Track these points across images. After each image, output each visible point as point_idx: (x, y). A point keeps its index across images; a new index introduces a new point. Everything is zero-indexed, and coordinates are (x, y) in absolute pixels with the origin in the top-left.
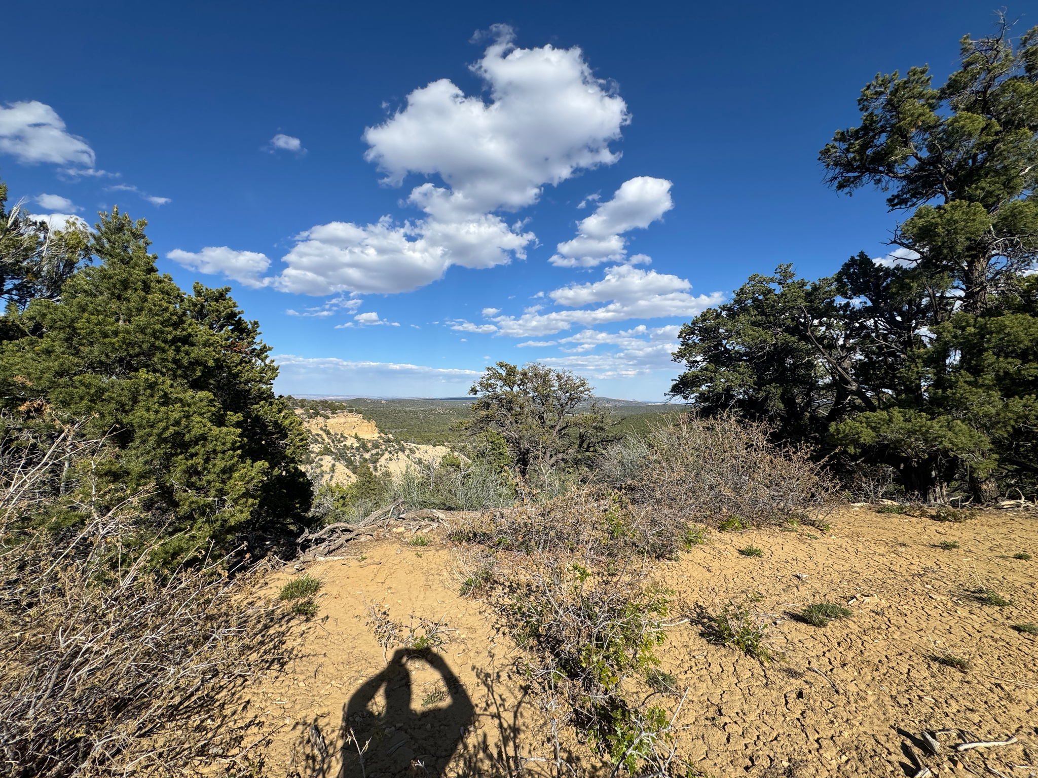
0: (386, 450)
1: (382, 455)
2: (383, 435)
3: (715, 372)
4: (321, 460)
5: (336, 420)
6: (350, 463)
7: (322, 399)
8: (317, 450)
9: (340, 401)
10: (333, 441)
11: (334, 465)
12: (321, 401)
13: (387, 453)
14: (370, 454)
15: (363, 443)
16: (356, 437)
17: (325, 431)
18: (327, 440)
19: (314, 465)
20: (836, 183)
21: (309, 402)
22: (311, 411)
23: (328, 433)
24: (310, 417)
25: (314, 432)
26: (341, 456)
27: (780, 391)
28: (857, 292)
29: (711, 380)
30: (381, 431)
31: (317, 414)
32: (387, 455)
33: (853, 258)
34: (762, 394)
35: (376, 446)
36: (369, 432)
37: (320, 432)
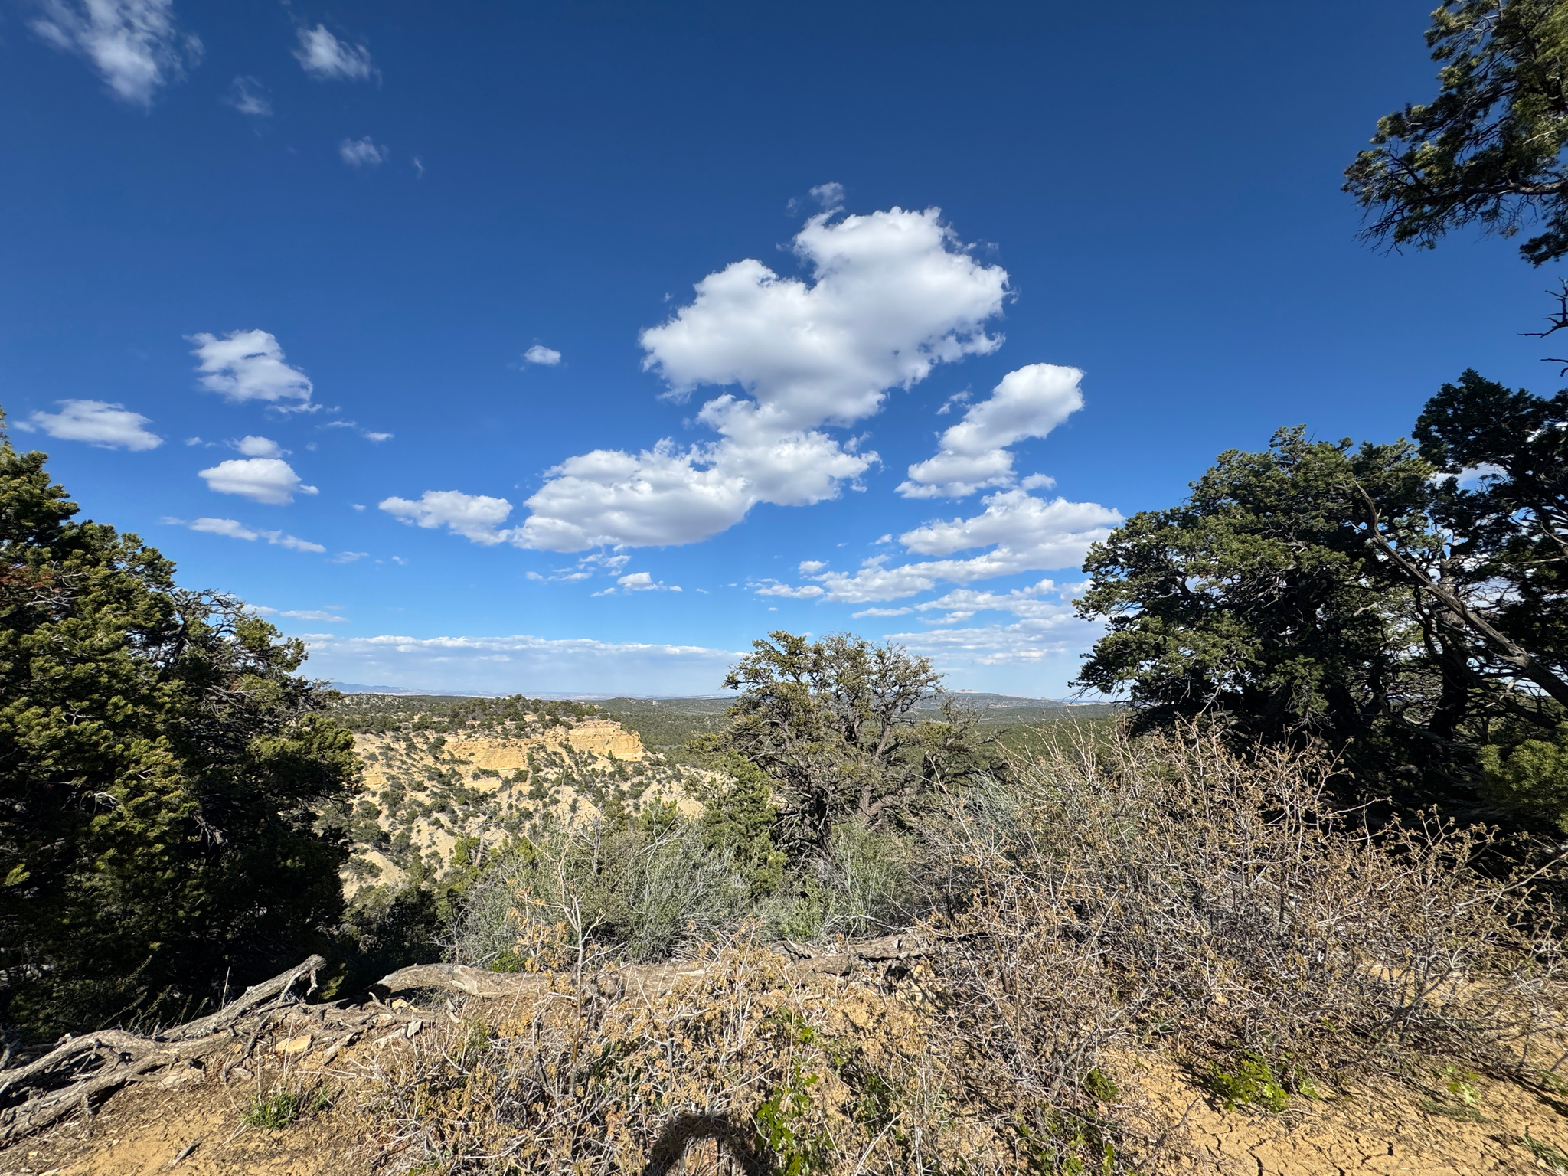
0: (654, 777)
1: (648, 785)
2: (649, 754)
3: (1165, 633)
4: (558, 792)
5: (582, 732)
6: (599, 797)
7: (565, 698)
8: (552, 777)
9: (591, 703)
10: (577, 764)
11: (575, 801)
12: (562, 703)
13: (654, 782)
14: (629, 783)
15: (620, 767)
16: (610, 757)
17: (566, 747)
18: (568, 761)
19: (547, 800)
20: (1393, 229)
21: (546, 704)
22: (548, 717)
23: (570, 750)
24: (546, 726)
25: (550, 749)
26: (586, 786)
27: (1318, 673)
28: (1471, 456)
29: (1159, 650)
30: (648, 747)
31: (555, 722)
32: (655, 786)
33: (1447, 388)
34: (1275, 681)
35: (639, 772)
36: (630, 750)
37: (559, 750)
